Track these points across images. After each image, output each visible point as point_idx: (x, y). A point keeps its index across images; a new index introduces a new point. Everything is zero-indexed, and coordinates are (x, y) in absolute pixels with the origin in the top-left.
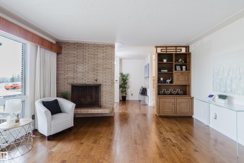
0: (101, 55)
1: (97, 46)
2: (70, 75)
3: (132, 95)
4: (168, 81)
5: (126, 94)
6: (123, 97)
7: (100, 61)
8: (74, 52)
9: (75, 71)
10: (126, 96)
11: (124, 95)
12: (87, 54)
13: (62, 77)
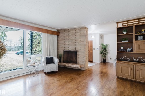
0: (77, 34)
1: (75, 29)
2: (63, 46)
3: (111, 59)
4: (129, 49)
5: (106, 58)
6: (103, 60)
7: (77, 38)
8: (64, 34)
9: (65, 44)
10: (106, 60)
11: (104, 59)
12: (70, 34)
13: (60, 47)
